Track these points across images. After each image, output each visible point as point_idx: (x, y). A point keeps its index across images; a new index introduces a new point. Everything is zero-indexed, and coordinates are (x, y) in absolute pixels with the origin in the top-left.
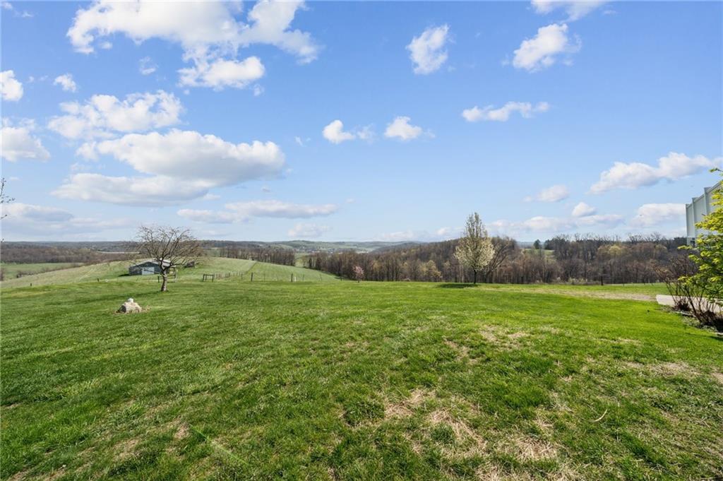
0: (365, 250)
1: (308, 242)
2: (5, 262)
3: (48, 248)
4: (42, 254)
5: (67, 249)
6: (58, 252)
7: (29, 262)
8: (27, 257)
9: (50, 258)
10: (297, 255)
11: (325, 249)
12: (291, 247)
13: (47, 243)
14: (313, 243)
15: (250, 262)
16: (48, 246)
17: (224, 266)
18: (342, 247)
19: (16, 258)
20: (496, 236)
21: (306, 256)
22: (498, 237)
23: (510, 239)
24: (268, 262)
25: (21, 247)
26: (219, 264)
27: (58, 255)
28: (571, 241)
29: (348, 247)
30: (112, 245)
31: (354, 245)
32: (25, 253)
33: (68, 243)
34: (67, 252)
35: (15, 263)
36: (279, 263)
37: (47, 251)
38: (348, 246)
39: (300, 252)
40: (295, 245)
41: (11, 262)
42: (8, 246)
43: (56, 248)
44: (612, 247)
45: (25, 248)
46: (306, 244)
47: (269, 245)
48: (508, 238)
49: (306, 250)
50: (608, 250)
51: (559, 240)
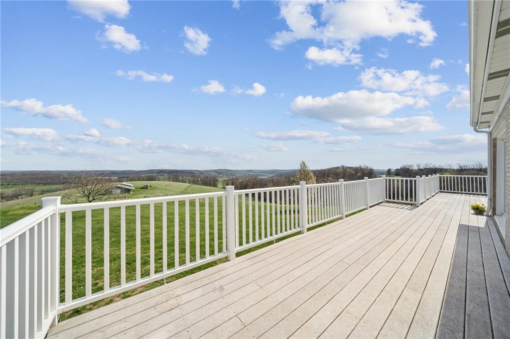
0: (267, 176)
1: (228, 170)
2: (36, 184)
4: (58, 179)
6: (68, 177)
7: (50, 184)
8: (49, 181)
10: (220, 179)
11: (239, 175)
12: (216, 174)
13: (61, 172)
14: (231, 171)
15: (187, 184)
16: (62, 173)
17: (167, 188)
18: (251, 174)
19: (43, 182)
21: (225, 180)
22: (360, 166)
23: (369, 168)
24: (199, 184)
25: (46, 174)
26: (165, 186)
27: (67, 179)
28: (414, 169)
29: (254, 174)
31: (259, 172)
32: (48, 178)
33: (74, 171)
34: (73, 177)
35: (42, 185)
36: (207, 185)
38: (255, 172)
39: (222, 177)
40: (220, 172)
42: (38, 173)
43: (66, 175)
45: (48, 175)
46: (226, 171)
47: (202, 172)
48: (367, 167)
49: (226, 176)
51: (406, 169)
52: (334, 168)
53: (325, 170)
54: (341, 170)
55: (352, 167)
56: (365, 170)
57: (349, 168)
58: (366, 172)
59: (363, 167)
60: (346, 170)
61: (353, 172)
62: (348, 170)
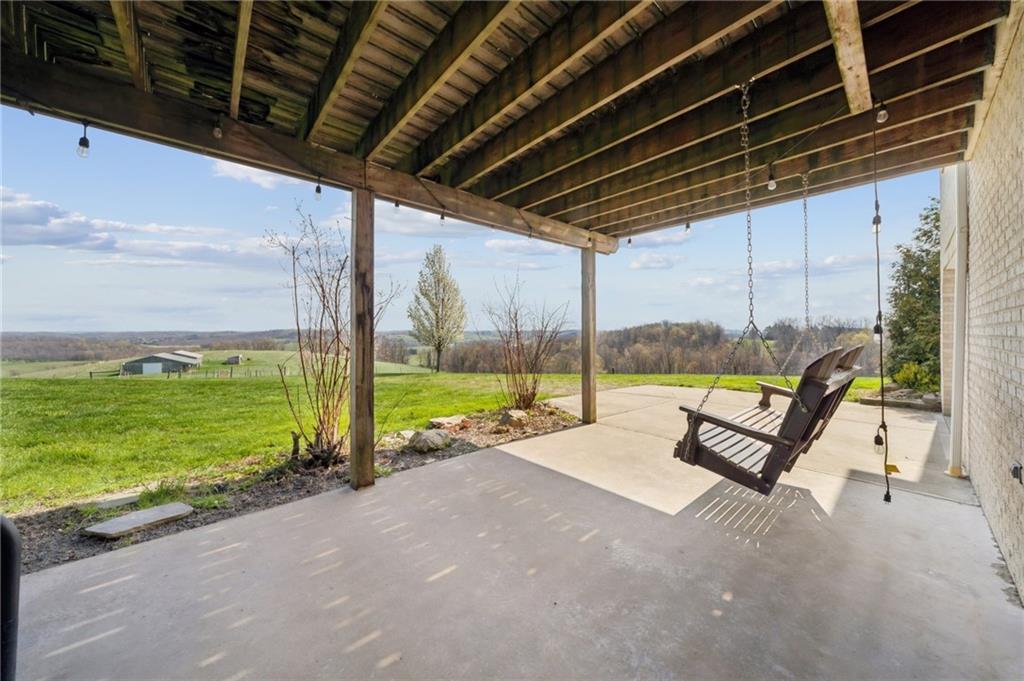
2: (10, 360)
3: (71, 341)
4: (63, 349)
5: (99, 342)
6: (85, 345)
8: (42, 353)
9: (72, 354)
16: (73, 337)
19: (27, 355)
20: (694, 321)
22: (698, 322)
23: (715, 325)
25: (36, 340)
27: (85, 350)
30: (165, 336)
32: (41, 347)
33: (101, 333)
34: (98, 345)
35: (23, 362)
36: (385, 360)
37: (70, 345)
41: (18, 359)
43: (84, 339)
44: (857, 335)
45: (41, 340)
48: (712, 323)
50: (850, 339)
51: (784, 326)
52: (648, 326)
53: (631, 329)
54: (661, 329)
55: (683, 324)
56: (706, 329)
57: (677, 325)
58: (709, 333)
59: (703, 322)
60: (670, 329)
61: (683, 333)
62: (675, 329)
